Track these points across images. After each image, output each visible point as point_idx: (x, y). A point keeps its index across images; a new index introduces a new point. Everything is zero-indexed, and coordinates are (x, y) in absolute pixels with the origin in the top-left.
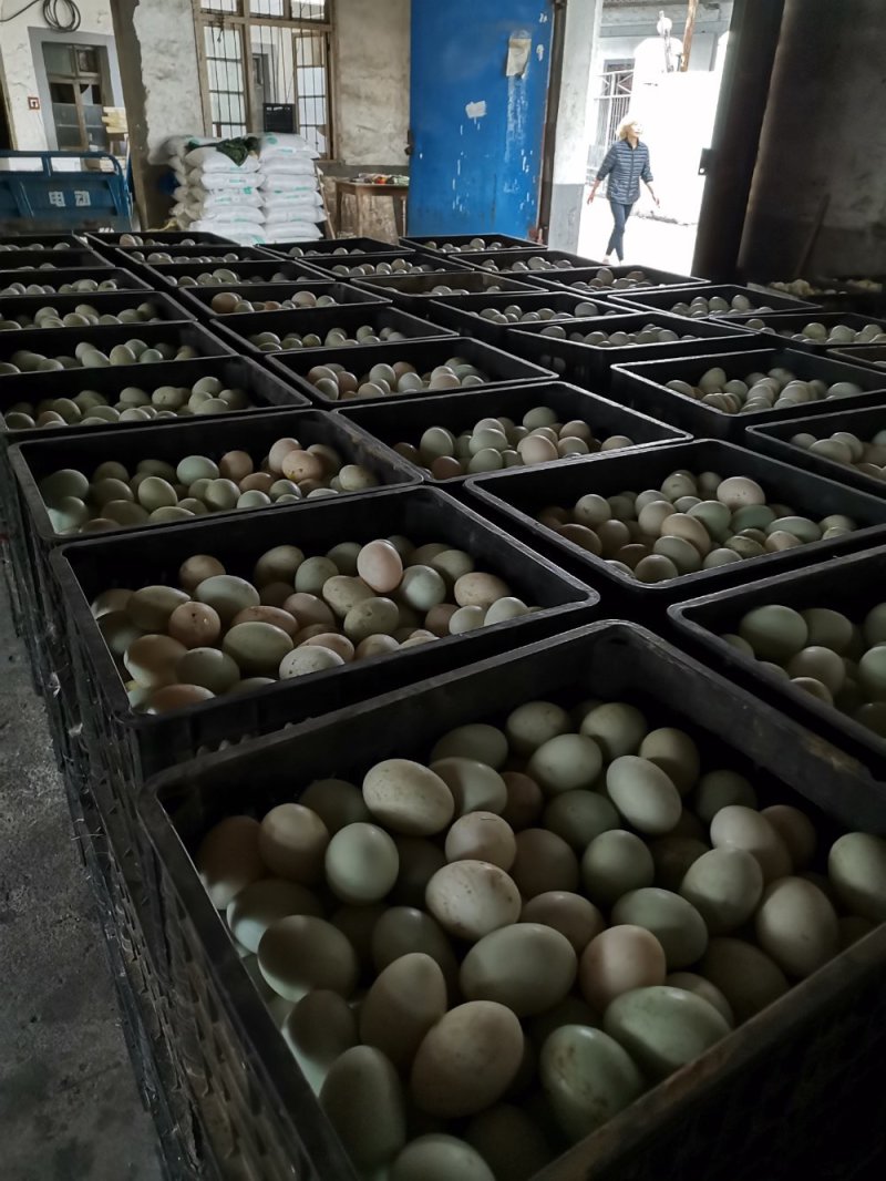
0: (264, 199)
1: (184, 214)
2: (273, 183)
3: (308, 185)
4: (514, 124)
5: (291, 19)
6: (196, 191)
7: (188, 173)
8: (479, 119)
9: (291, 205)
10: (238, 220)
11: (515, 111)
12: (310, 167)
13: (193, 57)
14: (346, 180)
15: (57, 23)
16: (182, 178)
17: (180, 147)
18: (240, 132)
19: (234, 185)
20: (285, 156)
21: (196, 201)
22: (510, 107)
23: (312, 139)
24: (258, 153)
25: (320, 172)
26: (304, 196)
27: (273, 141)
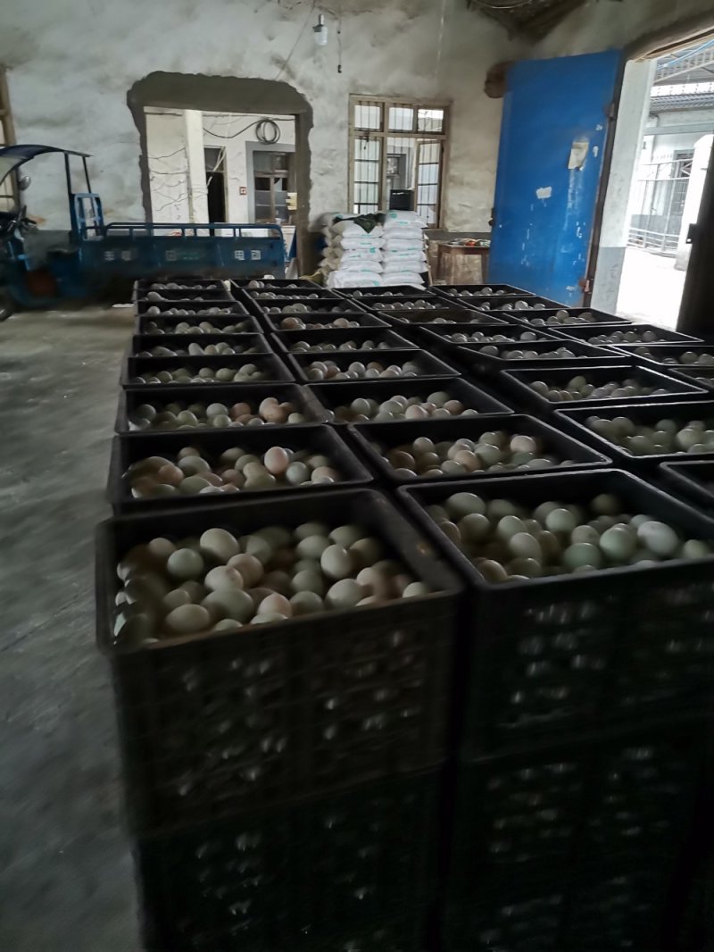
0: (383, 256)
1: (328, 266)
2: (391, 245)
3: (416, 246)
4: (573, 203)
5: (417, 132)
6: (337, 251)
7: (333, 238)
8: (546, 200)
9: (403, 260)
10: (364, 271)
11: (573, 194)
12: (419, 234)
13: (346, 160)
14: (445, 243)
15: (264, 138)
16: (329, 242)
17: (330, 220)
18: (373, 210)
19: (363, 246)
20: (403, 226)
21: (336, 257)
22: (570, 191)
23: (424, 215)
24: (382, 225)
25: (426, 237)
26: (413, 254)
27: (394, 216)
